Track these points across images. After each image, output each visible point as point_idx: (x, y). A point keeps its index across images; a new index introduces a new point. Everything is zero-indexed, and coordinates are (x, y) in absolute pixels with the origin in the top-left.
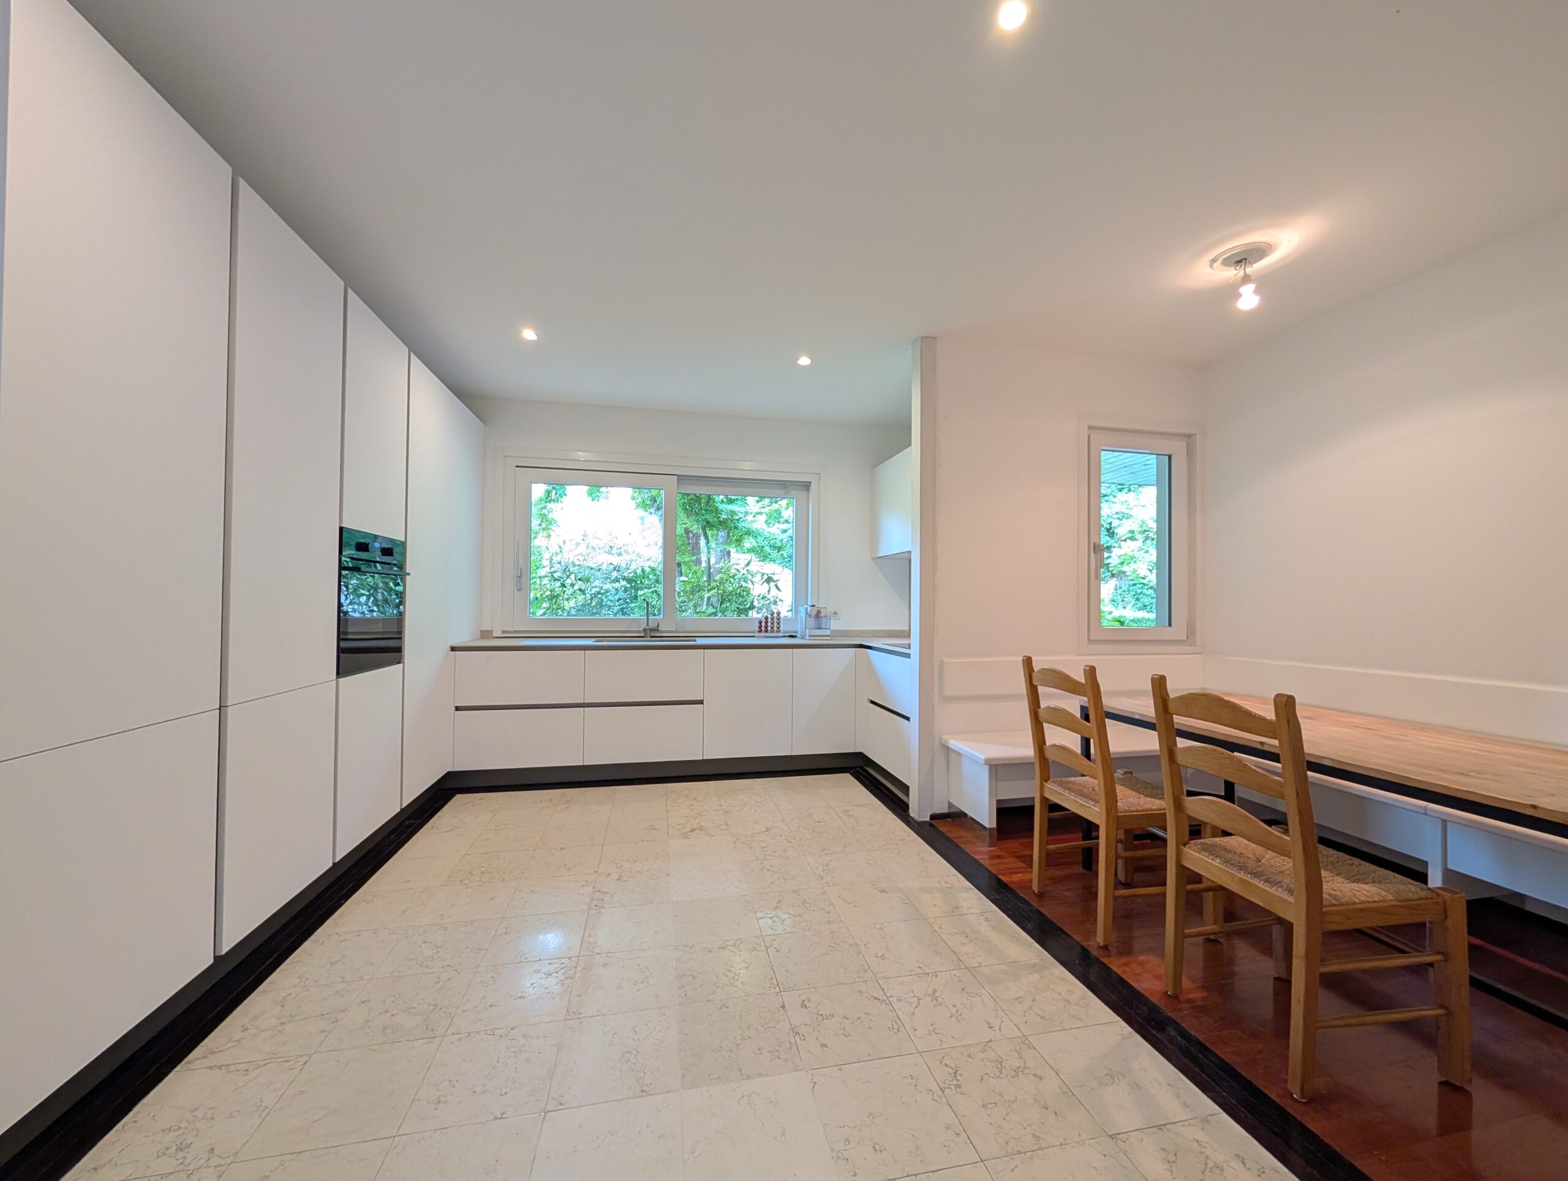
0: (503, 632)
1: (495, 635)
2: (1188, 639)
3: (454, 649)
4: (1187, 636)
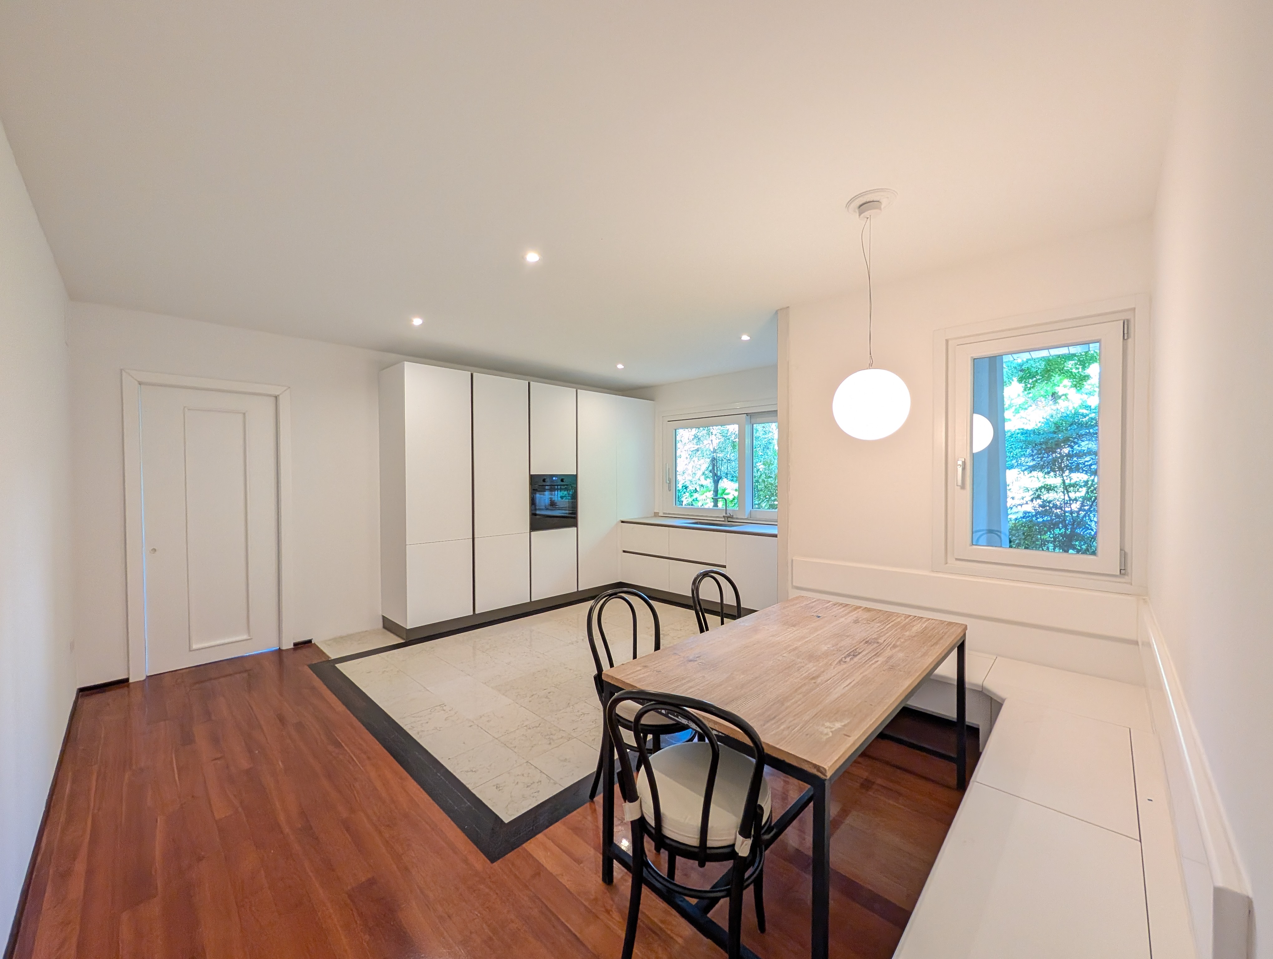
0: (664, 513)
1: (660, 515)
2: (1124, 574)
3: (623, 522)
4: (1120, 570)
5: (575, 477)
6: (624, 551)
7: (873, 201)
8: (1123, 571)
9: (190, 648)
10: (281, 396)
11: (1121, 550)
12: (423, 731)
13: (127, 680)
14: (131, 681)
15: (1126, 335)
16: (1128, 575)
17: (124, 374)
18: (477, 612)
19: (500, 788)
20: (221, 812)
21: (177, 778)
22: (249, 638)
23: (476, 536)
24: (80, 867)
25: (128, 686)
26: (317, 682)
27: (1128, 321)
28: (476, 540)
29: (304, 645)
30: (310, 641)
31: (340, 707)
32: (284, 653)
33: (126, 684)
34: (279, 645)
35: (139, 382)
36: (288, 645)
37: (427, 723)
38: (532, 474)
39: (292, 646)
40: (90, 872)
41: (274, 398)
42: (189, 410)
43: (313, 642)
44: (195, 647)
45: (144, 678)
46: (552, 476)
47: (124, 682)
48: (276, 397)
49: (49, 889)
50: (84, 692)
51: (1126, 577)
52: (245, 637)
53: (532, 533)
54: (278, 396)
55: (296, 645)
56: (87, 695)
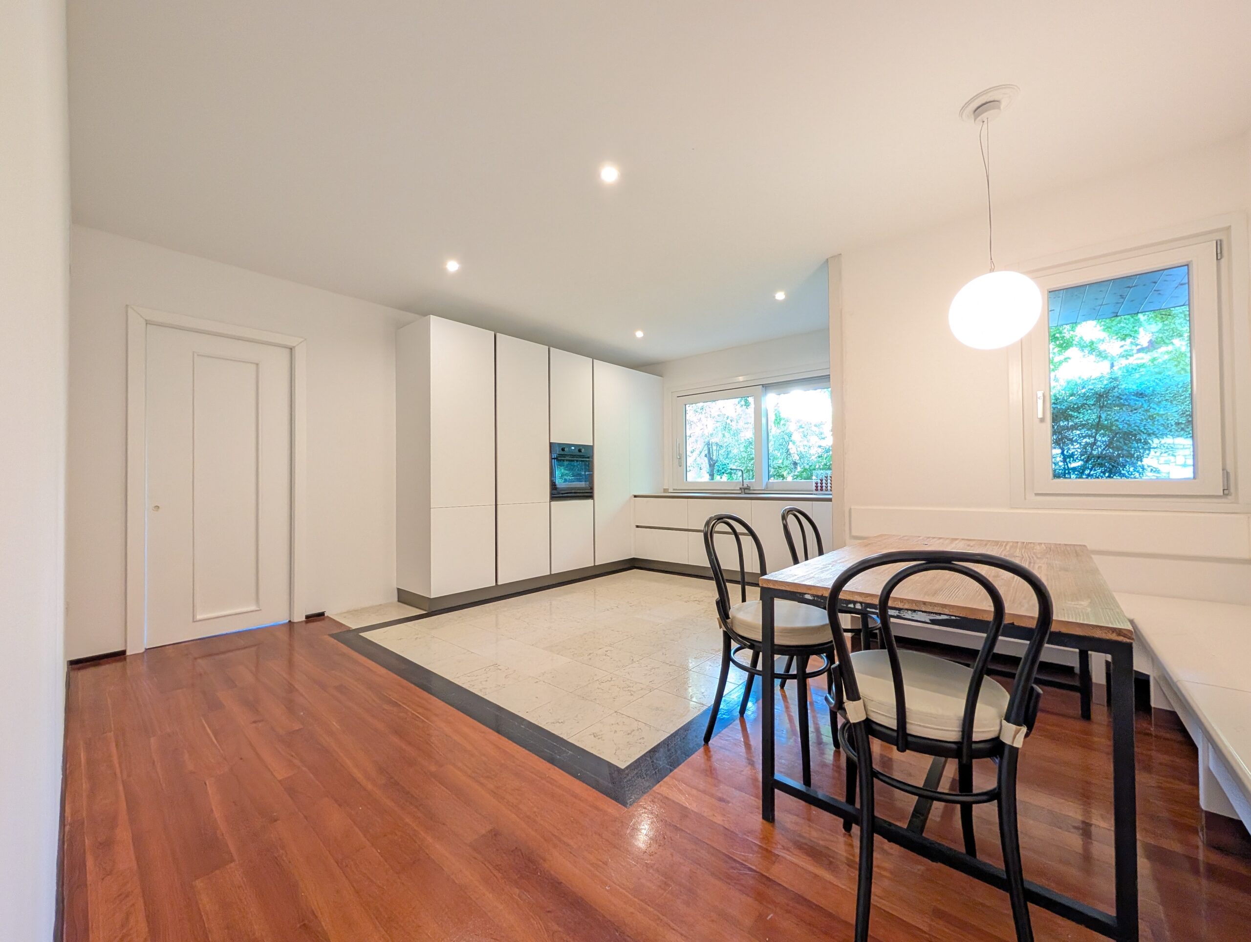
0: (674, 490)
1: (670, 491)
2: (1227, 495)
3: (635, 496)
4: (1224, 490)
5: (591, 448)
6: (637, 527)
7: (994, 101)
8: (1226, 492)
9: (193, 618)
10: (296, 348)
11: (1223, 469)
12: (485, 688)
13: (123, 653)
14: (128, 653)
15: (1219, 256)
16: (1231, 495)
17: (130, 311)
18: (499, 583)
19: (600, 737)
20: (281, 773)
21: (215, 742)
22: (258, 609)
23: (499, 503)
24: (124, 834)
25: (125, 659)
26: (345, 649)
27: (1221, 241)
28: (499, 507)
29: (317, 617)
30: (321, 615)
31: (383, 671)
32: (295, 625)
33: (122, 656)
34: (290, 618)
35: (146, 320)
36: (299, 617)
37: (486, 681)
38: (551, 441)
39: (304, 619)
40: (138, 841)
41: (288, 351)
42: (198, 355)
43: (326, 615)
44: (199, 617)
45: (143, 650)
46: (570, 445)
47: (120, 655)
48: (291, 349)
49: (90, 862)
50: (76, 665)
51: (1229, 497)
52: (253, 608)
53: (552, 503)
54: (294, 347)
55: (307, 617)
56: (79, 669)
